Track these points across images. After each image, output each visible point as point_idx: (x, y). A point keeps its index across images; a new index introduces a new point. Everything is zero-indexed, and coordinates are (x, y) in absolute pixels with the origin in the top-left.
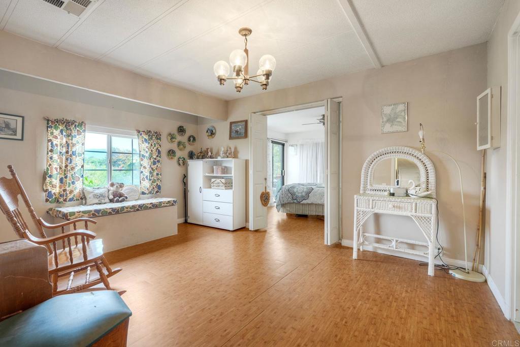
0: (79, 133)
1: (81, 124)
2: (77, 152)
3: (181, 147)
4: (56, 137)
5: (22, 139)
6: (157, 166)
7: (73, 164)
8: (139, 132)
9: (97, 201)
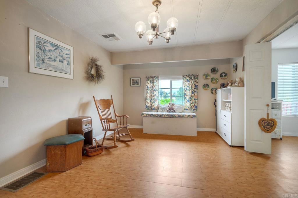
0: (156, 81)
1: (157, 77)
2: (156, 89)
3: (214, 81)
4: (149, 84)
5: (140, 86)
6: (195, 94)
7: (154, 94)
8: (183, 76)
9: (161, 111)
